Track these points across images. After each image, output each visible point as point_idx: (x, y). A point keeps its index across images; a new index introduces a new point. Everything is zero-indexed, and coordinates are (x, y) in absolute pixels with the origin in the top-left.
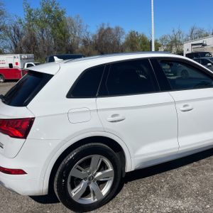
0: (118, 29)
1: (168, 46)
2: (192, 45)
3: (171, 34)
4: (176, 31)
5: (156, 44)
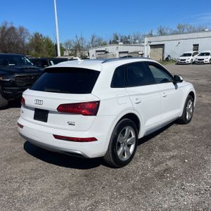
0: (22, 30)
1: (72, 50)
2: (97, 51)
3: (75, 40)
4: (79, 37)
5: (61, 48)
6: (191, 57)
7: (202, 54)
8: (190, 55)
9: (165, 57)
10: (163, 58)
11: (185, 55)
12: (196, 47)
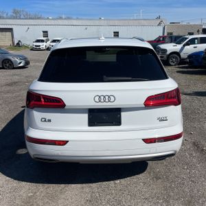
6: (45, 44)
7: (54, 41)
8: (42, 41)
9: (16, 42)
10: (13, 43)
11: (38, 41)
12: (45, 33)
